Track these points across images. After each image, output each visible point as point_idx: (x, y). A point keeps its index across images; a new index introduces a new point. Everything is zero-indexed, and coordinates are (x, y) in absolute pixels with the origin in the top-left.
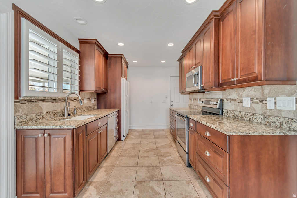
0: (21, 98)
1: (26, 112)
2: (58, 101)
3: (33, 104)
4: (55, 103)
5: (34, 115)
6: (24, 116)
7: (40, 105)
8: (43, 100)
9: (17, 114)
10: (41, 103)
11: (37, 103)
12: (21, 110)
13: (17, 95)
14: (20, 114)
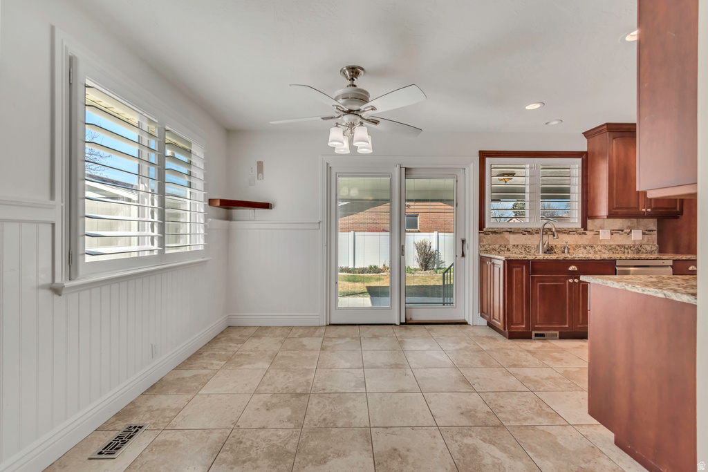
0: (484, 230)
1: (490, 242)
2: (534, 232)
3: (498, 236)
4: (528, 236)
5: (497, 246)
6: (487, 246)
7: (506, 237)
8: (510, 232)
9: (482, 243)
10: (507, 235)
11: (502, 235)
12: (485, 240)
13: (482, 225)
14: (484, 244)
